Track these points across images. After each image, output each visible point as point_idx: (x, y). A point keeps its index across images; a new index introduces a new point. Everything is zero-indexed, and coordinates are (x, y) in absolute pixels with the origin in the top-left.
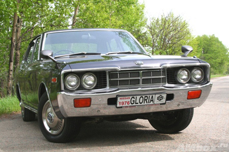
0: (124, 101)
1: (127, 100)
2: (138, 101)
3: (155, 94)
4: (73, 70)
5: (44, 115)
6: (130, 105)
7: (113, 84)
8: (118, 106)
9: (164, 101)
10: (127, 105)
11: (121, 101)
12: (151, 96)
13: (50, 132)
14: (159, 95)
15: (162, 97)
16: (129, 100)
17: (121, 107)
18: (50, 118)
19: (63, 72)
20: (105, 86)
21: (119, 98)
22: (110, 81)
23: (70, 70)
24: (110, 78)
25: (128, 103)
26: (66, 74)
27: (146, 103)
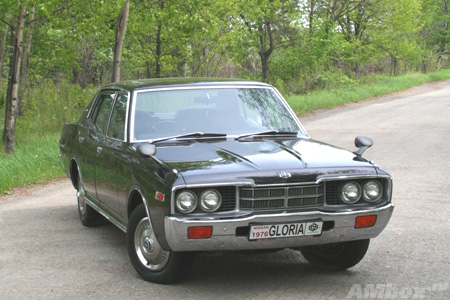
0: (260, 231)
1: (265, 230)
2: (280, 232)
3: (306, 221)
4: (188, 186)
5: (136, 241)
6: (269, 236)
7: (244, 205)
8: (251, 237)
9: (318, 231)
10: (263, 237)
11: (256, 231)
12: (299, 225)
13: (149, 267)
14: (311, 224)
15: (317, 227)
16: (268, 230)
17: (256, 240)
18: (148, 246)
19: (174, 189)
20: (233, 208)
21: (252, 228)
22: (240, 201)
23: (184, 186)
24: (240, 196)
25: (266, 234)
26: (179, 191)
27: (291, 235)
